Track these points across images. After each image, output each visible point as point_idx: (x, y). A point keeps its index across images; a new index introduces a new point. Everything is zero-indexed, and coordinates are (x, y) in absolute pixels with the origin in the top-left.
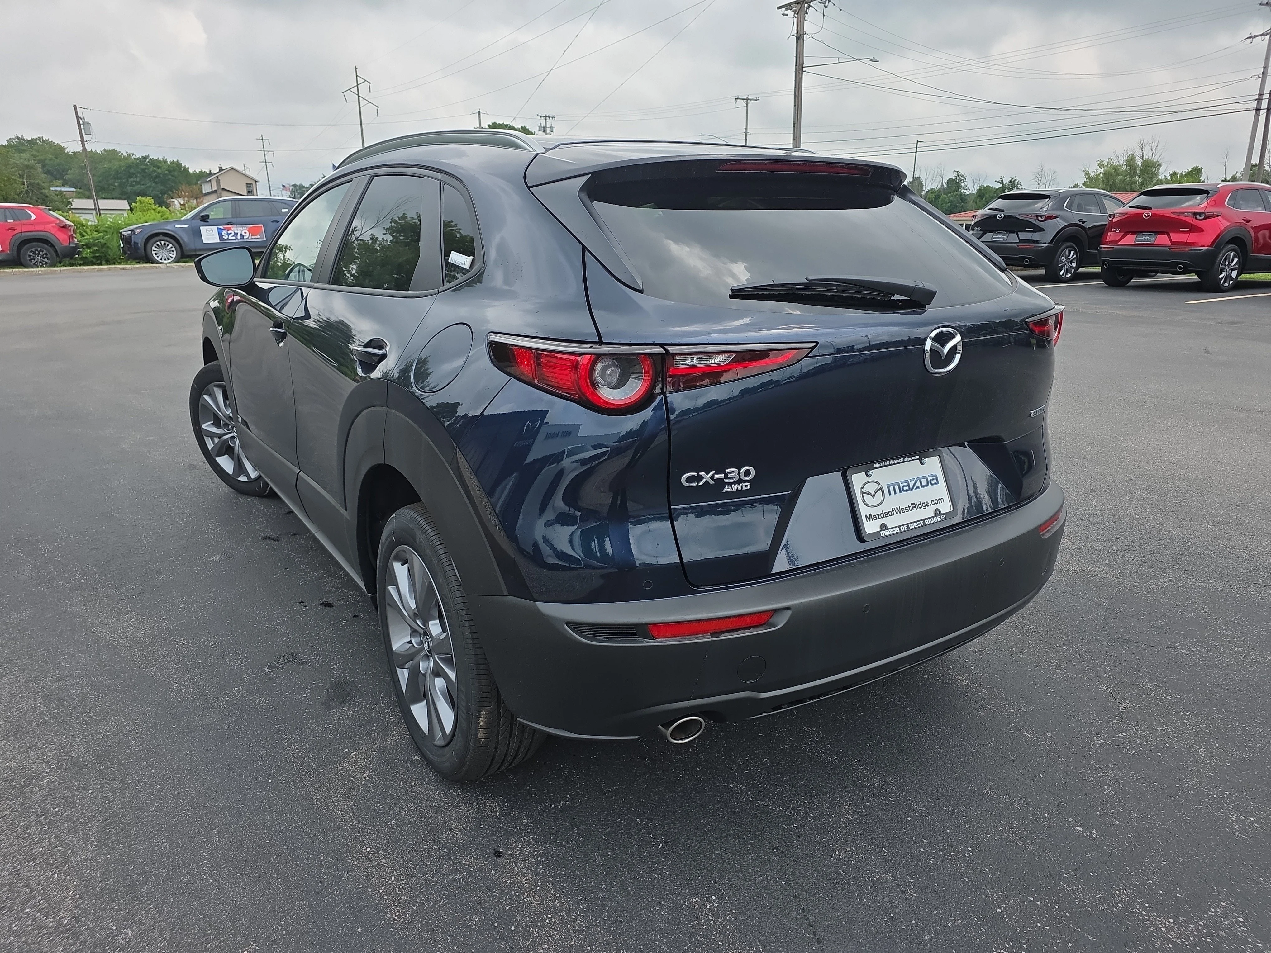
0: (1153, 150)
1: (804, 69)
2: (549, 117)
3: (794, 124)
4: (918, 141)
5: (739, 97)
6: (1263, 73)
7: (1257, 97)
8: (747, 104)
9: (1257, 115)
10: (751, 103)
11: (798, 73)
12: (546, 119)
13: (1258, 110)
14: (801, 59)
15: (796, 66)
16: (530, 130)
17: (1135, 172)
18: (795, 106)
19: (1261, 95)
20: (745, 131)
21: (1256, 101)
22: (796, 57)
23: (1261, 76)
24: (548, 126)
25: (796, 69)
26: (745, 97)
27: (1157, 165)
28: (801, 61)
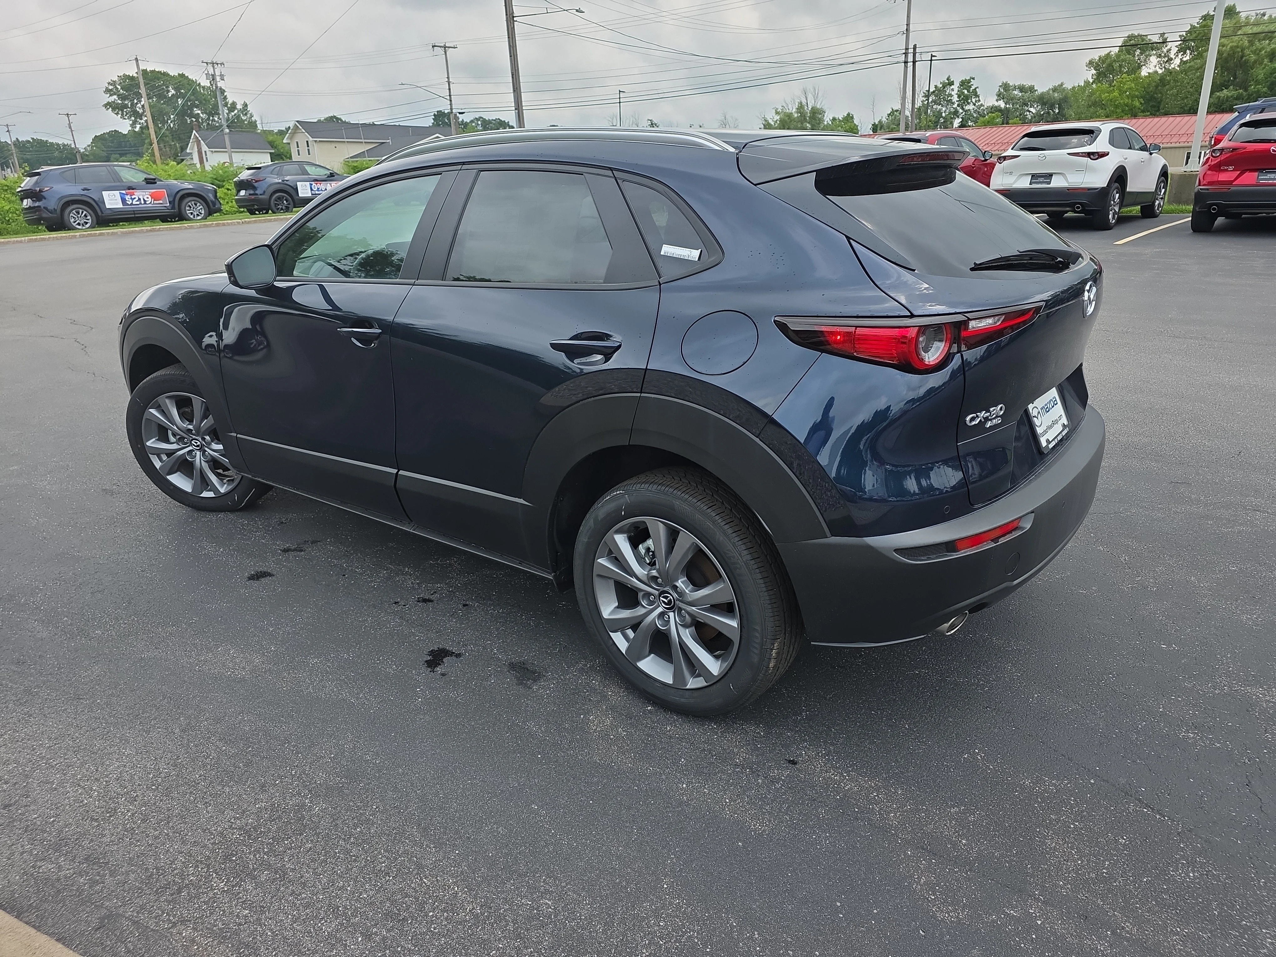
0: (816, 98)
1: (515, 19)
2: (217, 64)
3: (512, 75)
4: (620, 91)
5: (436, 45)
6: (907, 30)
7: (904, 51)
8: (445, 52)
9: (906, 67)
10: (449, 51)
11: (509, 23)
12: (213, 67)
13: (906, 62)
14: (511, 8)
15: (506, 15)
16: (190, 77)
17: (805, 119)
18: (511, 56)
19: (907, 49)
20: (447, 80)
21: (904, 55)
22: (506, 6)
23: (905, 32)
24: (218, 73)
25: (507, 18)
26: (442, 45)
27: (821, 112)
28: (511, 11)
